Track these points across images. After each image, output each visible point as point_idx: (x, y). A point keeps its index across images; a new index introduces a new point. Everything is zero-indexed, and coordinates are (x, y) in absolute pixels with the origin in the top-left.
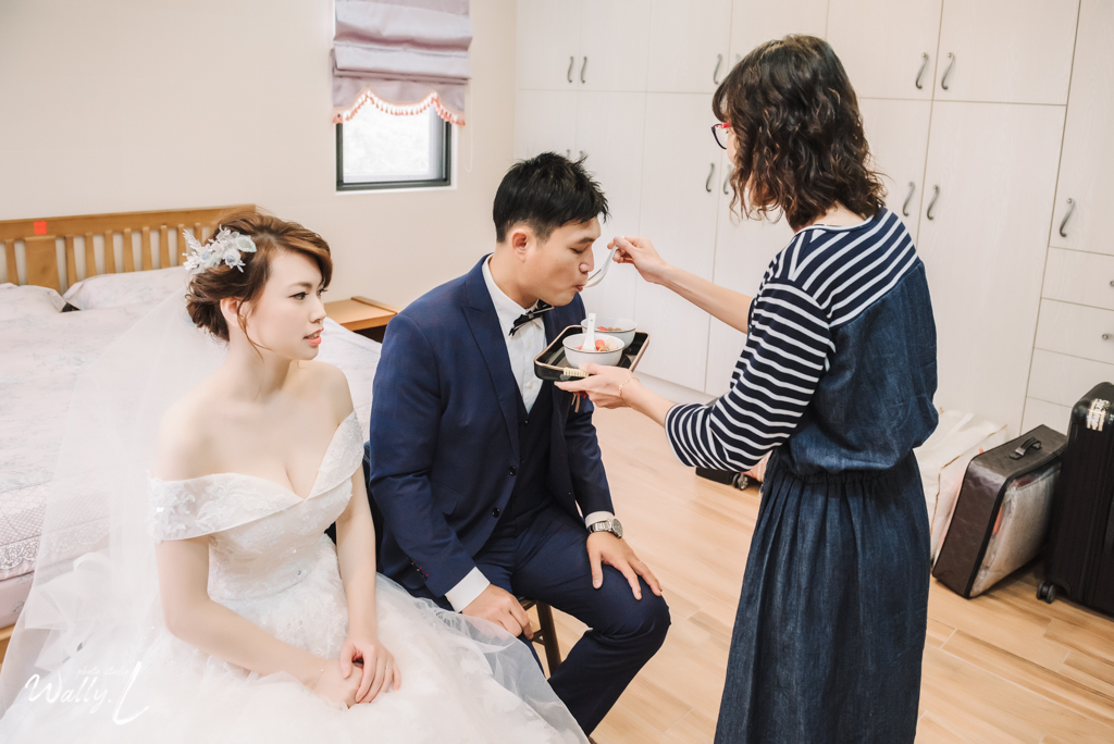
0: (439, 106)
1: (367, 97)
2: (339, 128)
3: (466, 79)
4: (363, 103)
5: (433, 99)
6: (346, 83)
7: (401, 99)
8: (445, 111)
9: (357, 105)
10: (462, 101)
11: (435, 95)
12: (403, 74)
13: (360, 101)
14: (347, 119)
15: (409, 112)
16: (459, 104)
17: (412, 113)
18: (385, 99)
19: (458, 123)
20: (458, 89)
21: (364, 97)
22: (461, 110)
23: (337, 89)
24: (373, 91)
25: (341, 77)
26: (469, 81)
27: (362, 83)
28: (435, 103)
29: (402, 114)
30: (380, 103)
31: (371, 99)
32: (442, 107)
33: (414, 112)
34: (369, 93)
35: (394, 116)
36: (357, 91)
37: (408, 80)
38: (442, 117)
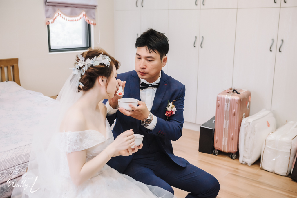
0: (86, 17)
1: (58, 14)
2: (48, 26)
3: (95, 6)
4: (57, 16)
5: (84, 15)
6: (50, 8)
7: (72, 14)
8: (88, 20)
9: (55, 17)
10: (95, 15)
11: (84, 13)
12: (72, 4)
13: (56, 15)
14: (52, 23)
15: (75, 20)
16: (93, 16)
17: (76, 21)
18: (66, 15)
19: (93, 24)
20: (92, 11)
21: (57, 14)
22: (94, 19)
23: (47, 11)
24: (61, 12)
25: (48, 5)
26: (97, 7)
27: (56, 8)
28: (84, 16)
29: (72, 21)
30: (64, 16)
31: (60, 14)
32: (87, 18)
33: (77, 20)
34: (59, 12)
35: (69, 22)
36: (55, 11)
37: (74, 7)
38: (87, 22)
